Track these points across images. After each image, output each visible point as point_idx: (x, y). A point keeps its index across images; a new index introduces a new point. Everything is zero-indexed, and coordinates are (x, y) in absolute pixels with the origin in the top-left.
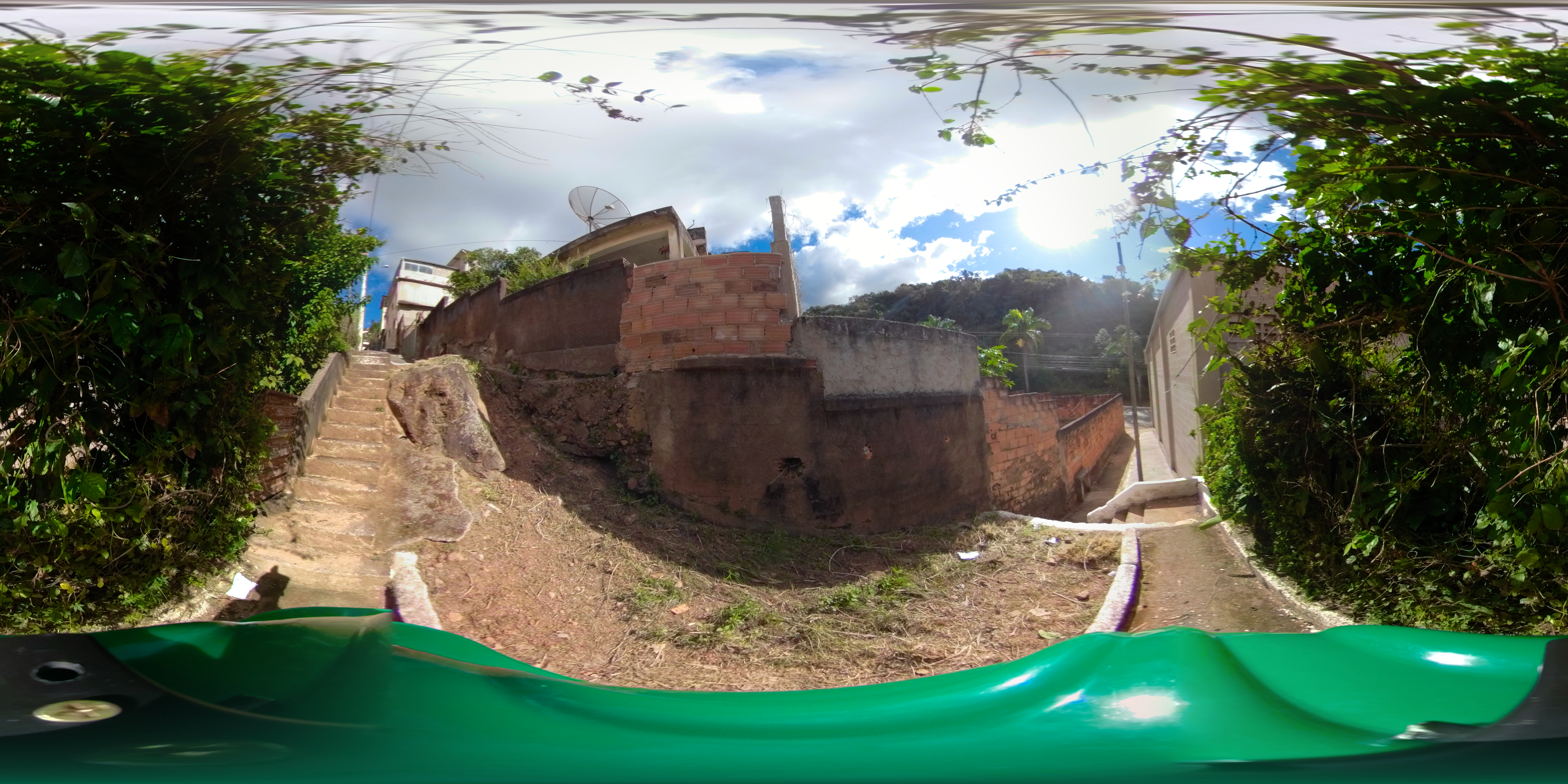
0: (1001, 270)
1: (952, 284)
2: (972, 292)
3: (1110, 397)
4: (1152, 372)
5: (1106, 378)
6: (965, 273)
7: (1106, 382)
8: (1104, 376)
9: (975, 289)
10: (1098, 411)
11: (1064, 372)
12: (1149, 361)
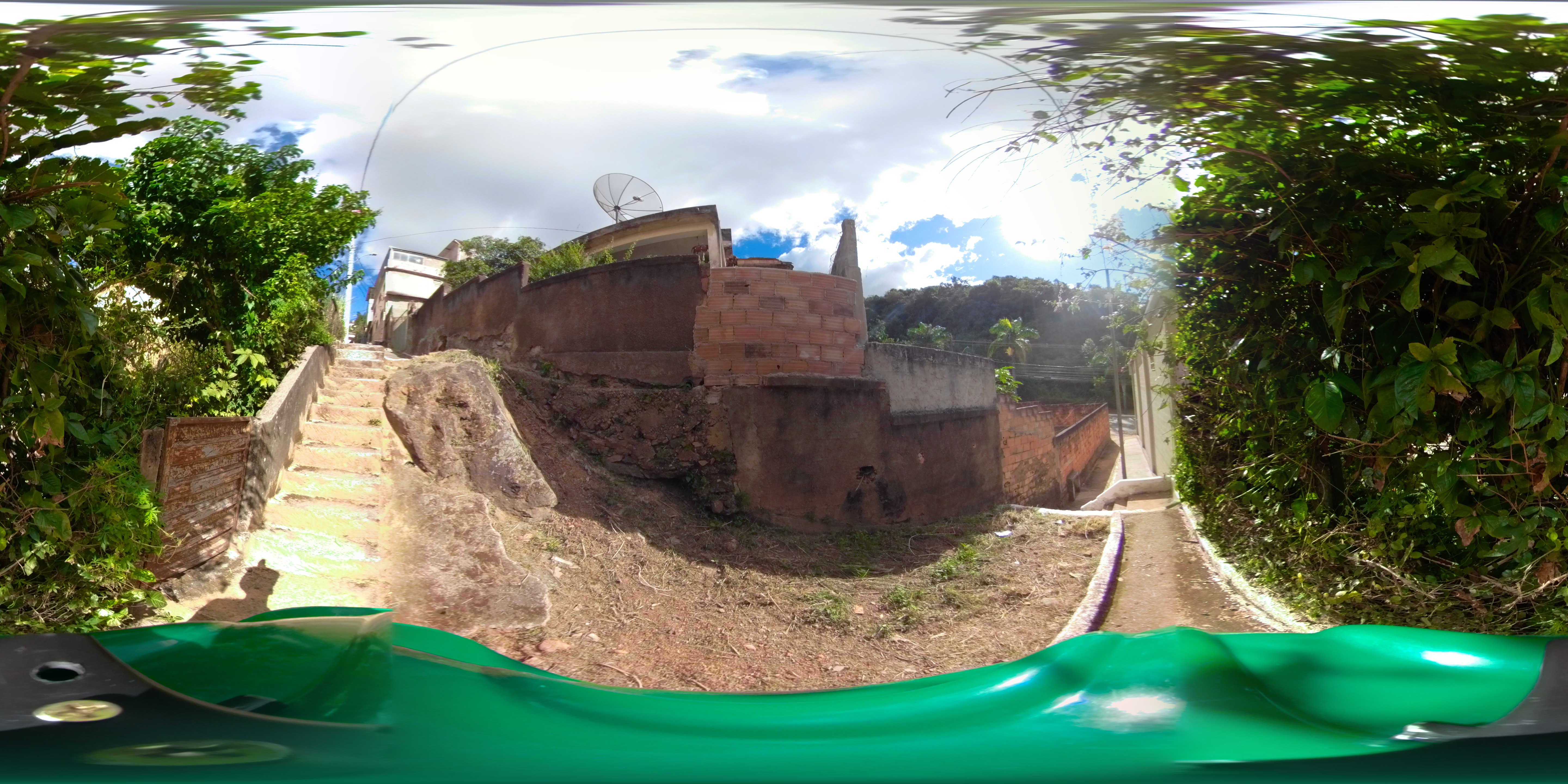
0: (989, 277)
1: (941, 290)
2: (961, 299)
3: (1097, 406)
4: (1136, 384)
5: (1092, 387)
6: (954, 279)
7: (1093, 390)
8: (1091, 385)
9: (964, 296)
10: (1087, 419)
11: (1053, 381)
12: (1133, 373)
